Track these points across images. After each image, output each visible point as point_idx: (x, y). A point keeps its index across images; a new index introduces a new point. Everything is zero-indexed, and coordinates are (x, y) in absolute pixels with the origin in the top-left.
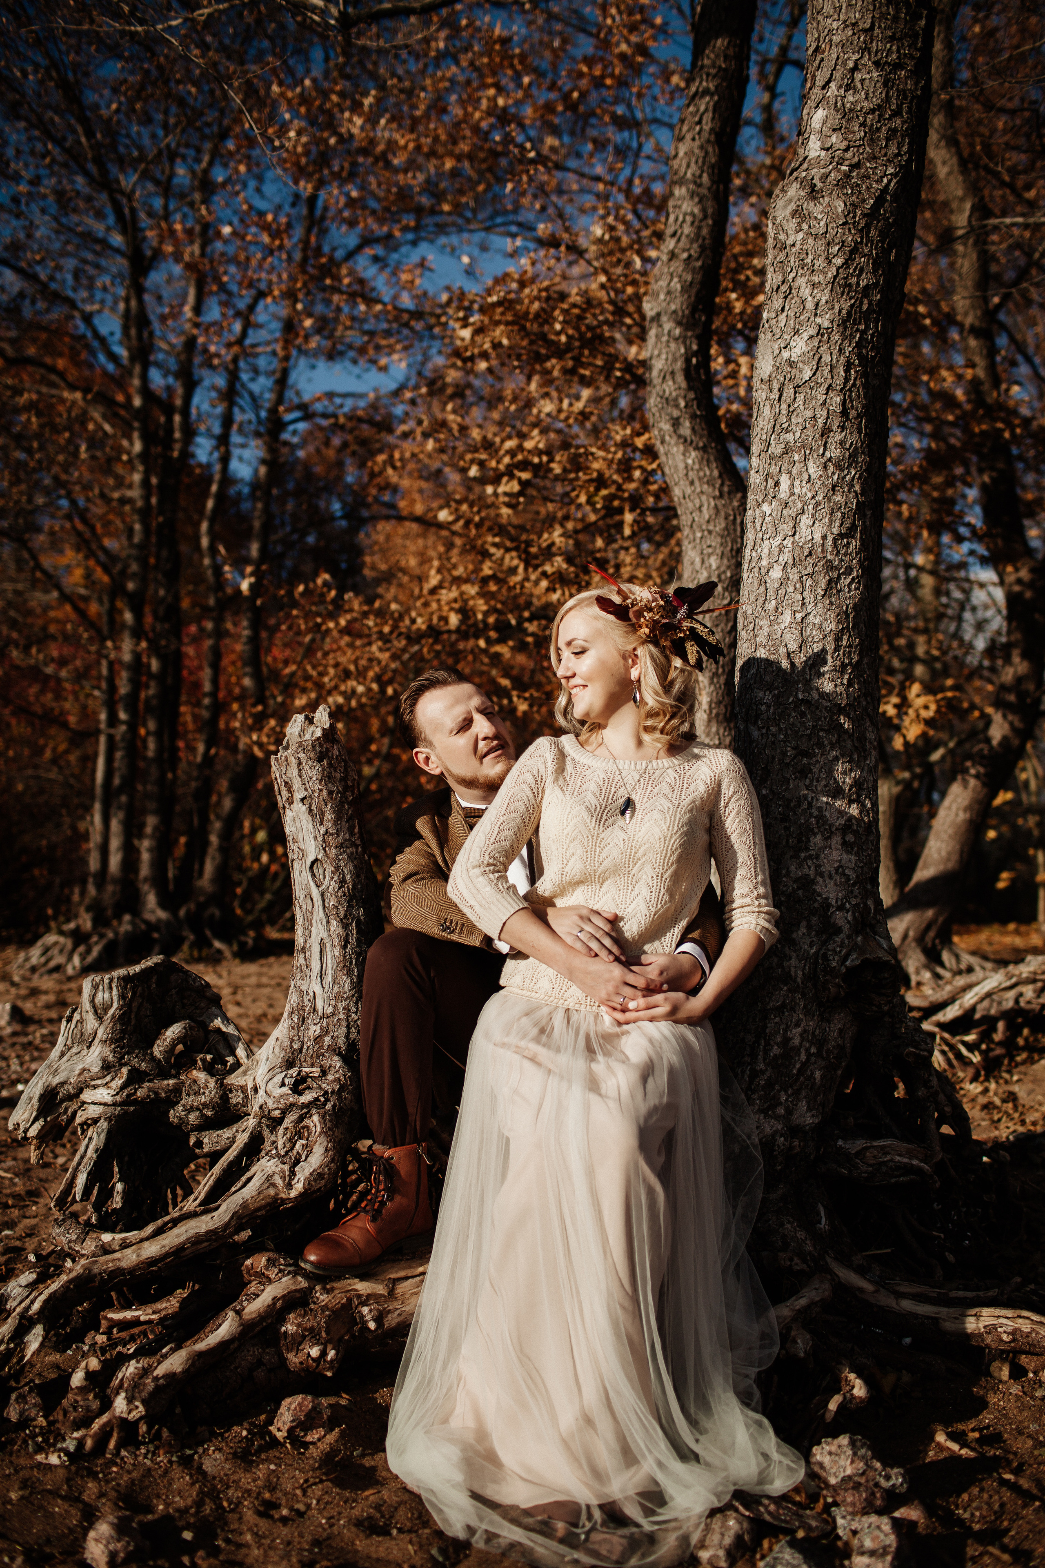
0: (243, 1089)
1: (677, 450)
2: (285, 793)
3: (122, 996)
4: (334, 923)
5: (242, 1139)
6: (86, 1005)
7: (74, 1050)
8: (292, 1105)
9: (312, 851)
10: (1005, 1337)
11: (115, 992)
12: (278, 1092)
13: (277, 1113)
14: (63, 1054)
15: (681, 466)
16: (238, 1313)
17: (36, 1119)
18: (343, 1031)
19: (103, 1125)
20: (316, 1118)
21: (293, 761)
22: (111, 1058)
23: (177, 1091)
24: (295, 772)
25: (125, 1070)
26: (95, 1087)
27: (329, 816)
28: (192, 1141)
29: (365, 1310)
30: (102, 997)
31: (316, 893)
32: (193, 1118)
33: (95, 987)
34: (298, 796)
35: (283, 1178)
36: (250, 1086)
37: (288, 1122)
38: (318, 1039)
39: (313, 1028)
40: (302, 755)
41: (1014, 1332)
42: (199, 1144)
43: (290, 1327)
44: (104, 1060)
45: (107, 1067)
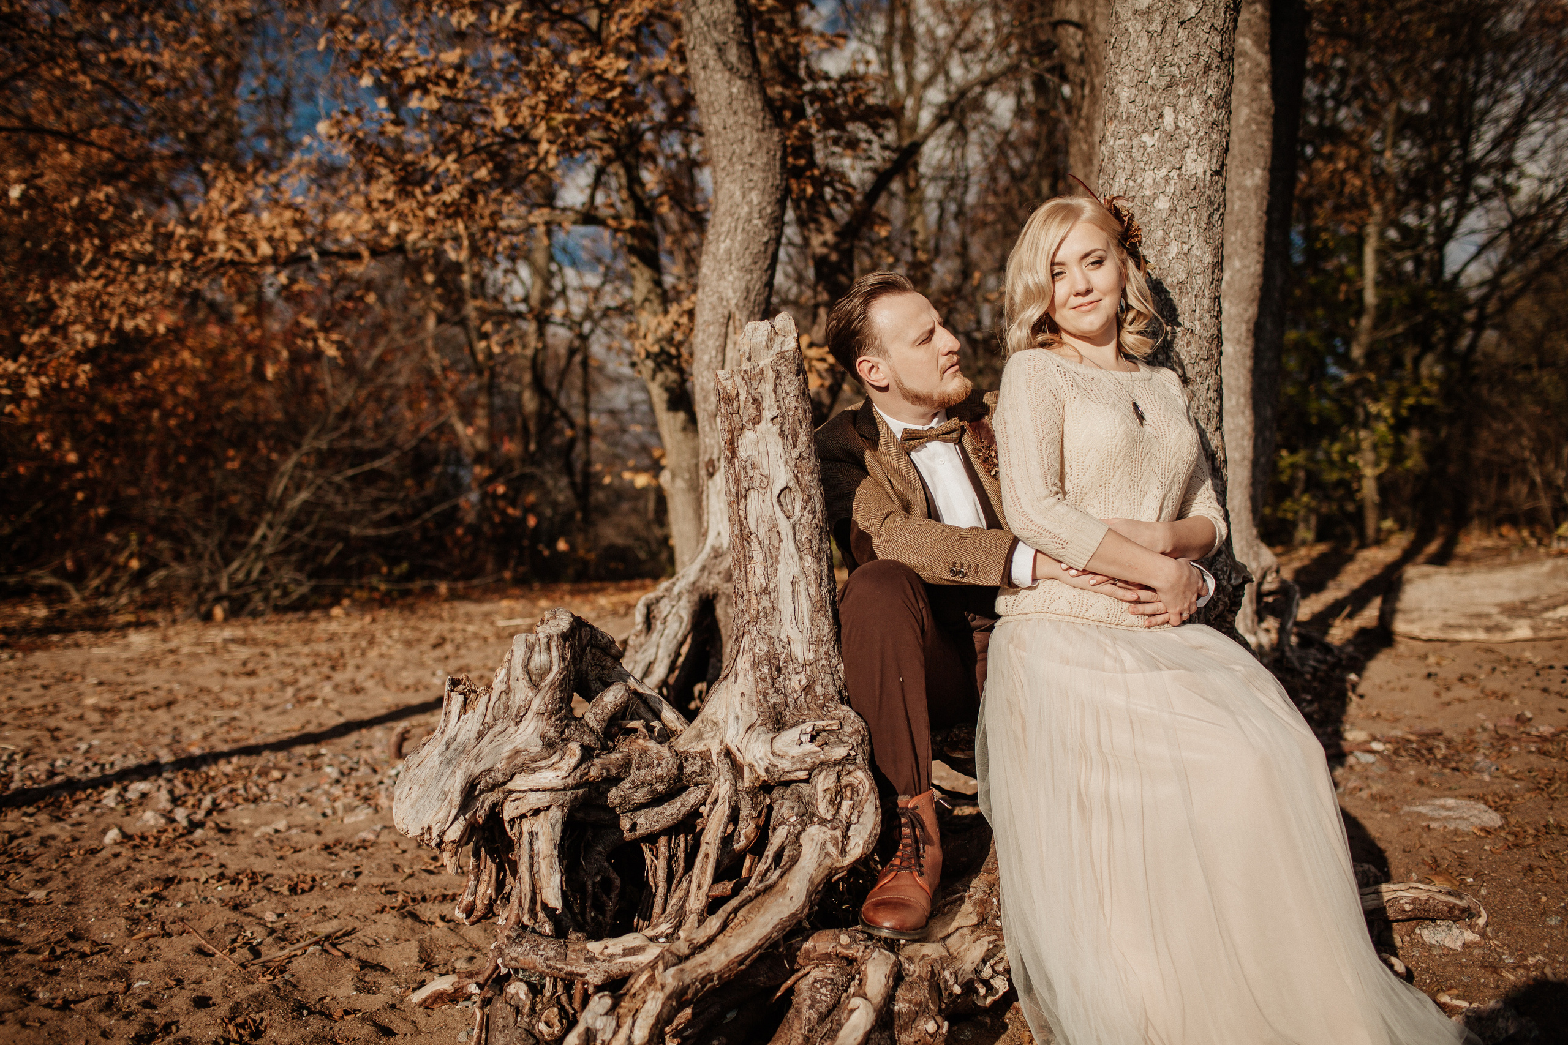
0: (705, 756)
1: (720, 77)
2: (752, 411)
3: (562, 658)
4: (809, 560)
5: (722, 811)
6: (518, 671)
7: (497, 729)
8: (822, 763)
9: (781, 477)
10: (1408, 907)
11: (554, 653)
12: (796, 751)
13: (802, 775)
14: (480, 735)
15: (726, 93)
16: (865, 997)
17: (456, 818)
18: (827, 679)
19: (556, 814)
20: (860, 774)
21: (770, 374)
22: (551, 733)
23: (627, 764)
24: (770, 387)
25: (575, 747)
26: (534, 771)
27: (803, 438)
28: (625, 823)
29: (947, 974)
30: (539, 659)
31: (784, 526)
32: (640, 796)
33: (531, 648)
34: (767, 415)
35: (836, 844)
36: (715, 748)
37: (824, 782)
38: (807, 689)
39: (795, 678)
40: (783, 368)
41: (1413, 901)
42: (634, 827)
43: (900, 1006)
44: (542, 737)
45: (550, 745)
